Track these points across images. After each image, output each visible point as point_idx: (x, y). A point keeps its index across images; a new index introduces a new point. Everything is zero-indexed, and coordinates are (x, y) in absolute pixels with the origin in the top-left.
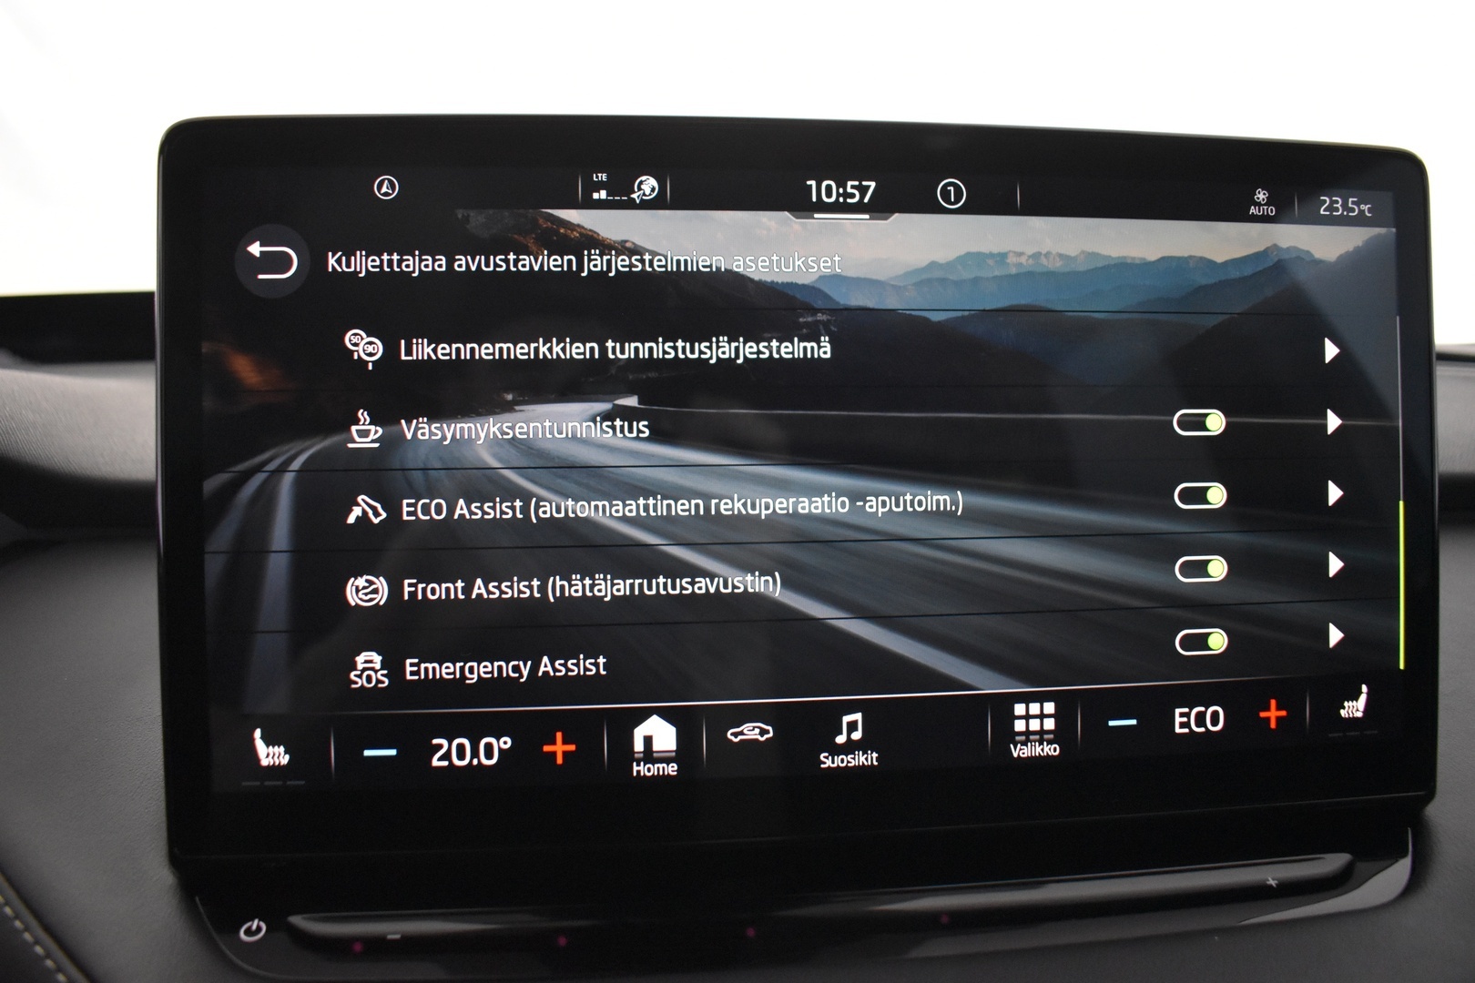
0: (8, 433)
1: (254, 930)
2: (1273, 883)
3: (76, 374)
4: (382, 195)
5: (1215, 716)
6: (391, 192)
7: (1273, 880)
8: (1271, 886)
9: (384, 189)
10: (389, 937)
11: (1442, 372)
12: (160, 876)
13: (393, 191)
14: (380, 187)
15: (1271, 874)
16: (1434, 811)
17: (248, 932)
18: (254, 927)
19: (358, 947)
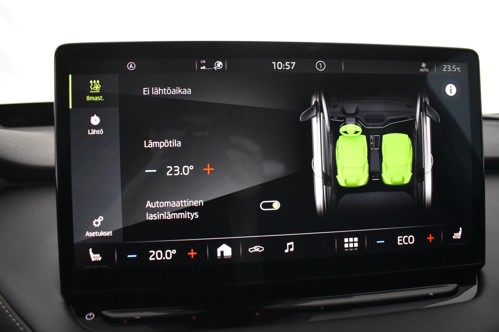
0: (2, 150)
1: (90, 316)
2: (431, 294)
3: (24, 130)
4: (130, 69)
5: (411, 239)
6: (133, 67)
7: (432, 293)
8: (431, 295)
9: (131, 67)
10: (136, 318)
11: (485, 123)
12: (58, 298)
13: (134, 67)
14: (129, 67)
15: (431, 291)
16: (485, 269)
17: (88, 317)
18: (90, 315)
19: (125, 321)
